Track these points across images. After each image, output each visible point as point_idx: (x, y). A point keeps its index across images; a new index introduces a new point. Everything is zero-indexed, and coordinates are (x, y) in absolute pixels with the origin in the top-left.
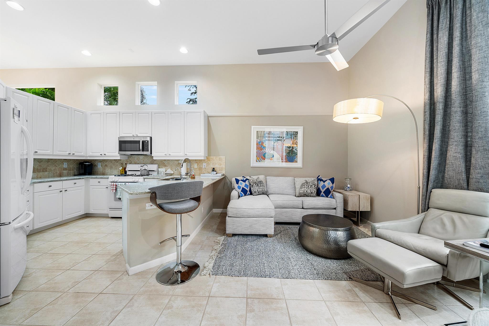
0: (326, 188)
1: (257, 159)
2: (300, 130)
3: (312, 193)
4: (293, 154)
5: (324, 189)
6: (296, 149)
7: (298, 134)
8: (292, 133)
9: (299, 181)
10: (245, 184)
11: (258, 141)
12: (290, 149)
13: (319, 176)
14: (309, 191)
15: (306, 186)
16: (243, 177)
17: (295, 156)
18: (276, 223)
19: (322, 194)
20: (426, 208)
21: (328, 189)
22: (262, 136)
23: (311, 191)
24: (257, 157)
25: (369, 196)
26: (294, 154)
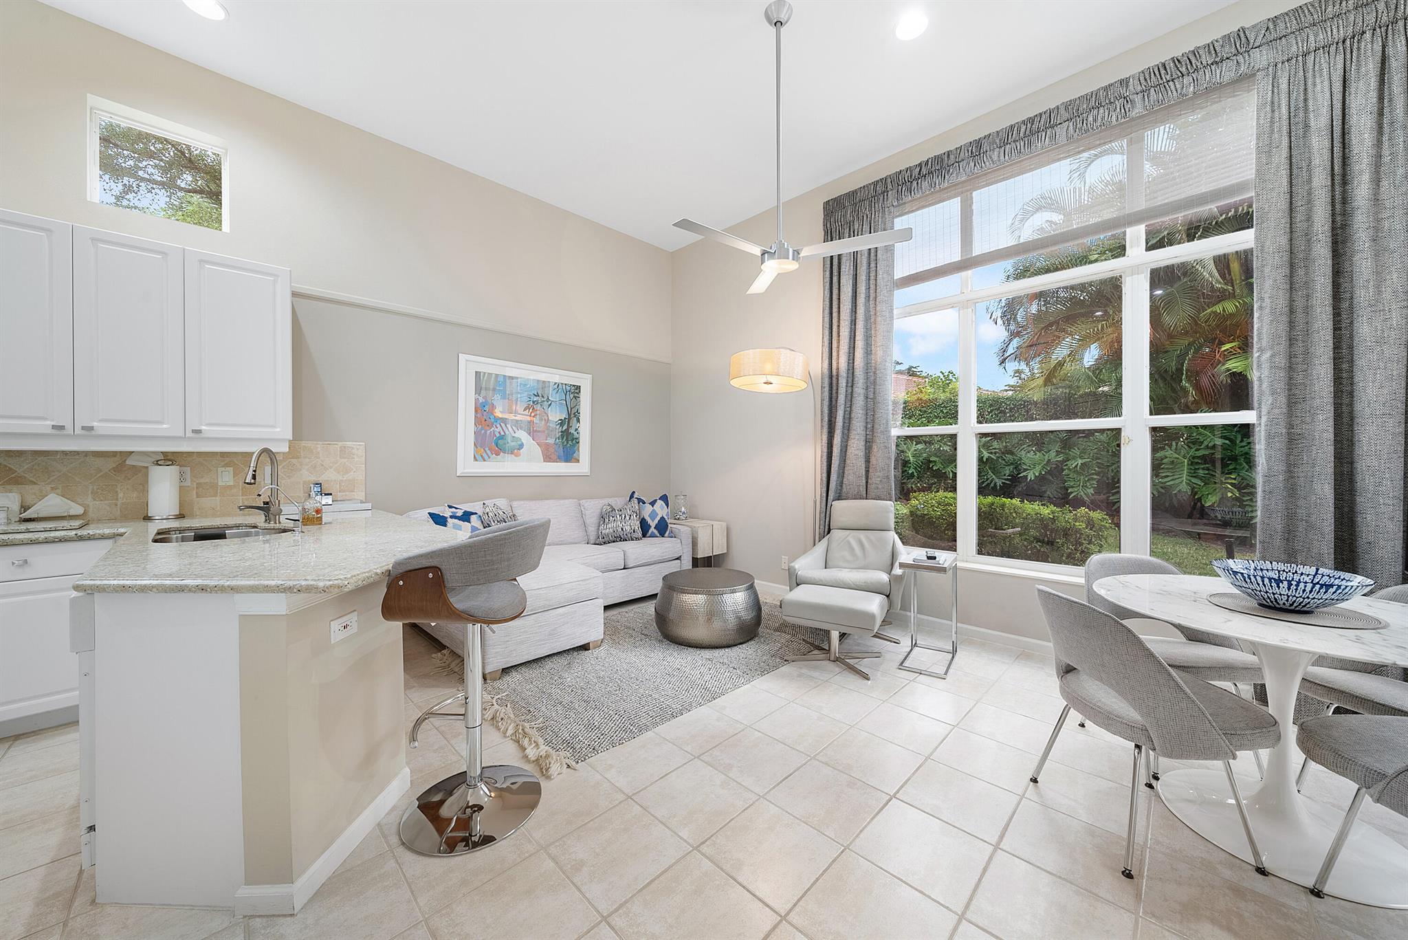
0: (658, 518)
1: (476, 452)
2: (585, 382)
3: (634, 532)
4: (570, 442)
5: (656, 521)
6: (577, 430)
7: (580, 392)
8: (568, 388)
9: (593, 508)
10: (472, 526)
11: (481, 401)
12: (564, 428)
13: (634, 492)
14: (628, 528)
15: (618, 516)
16: (450, 507)
17: (574, 446)
18: (607, 608)
19: (652, 532)
20: (826, 530)
21: (662, 518)
22: (491, 387)
23: (633, 527)
24: (477, 448)
25: (724, 524)
26: (572, 441)
